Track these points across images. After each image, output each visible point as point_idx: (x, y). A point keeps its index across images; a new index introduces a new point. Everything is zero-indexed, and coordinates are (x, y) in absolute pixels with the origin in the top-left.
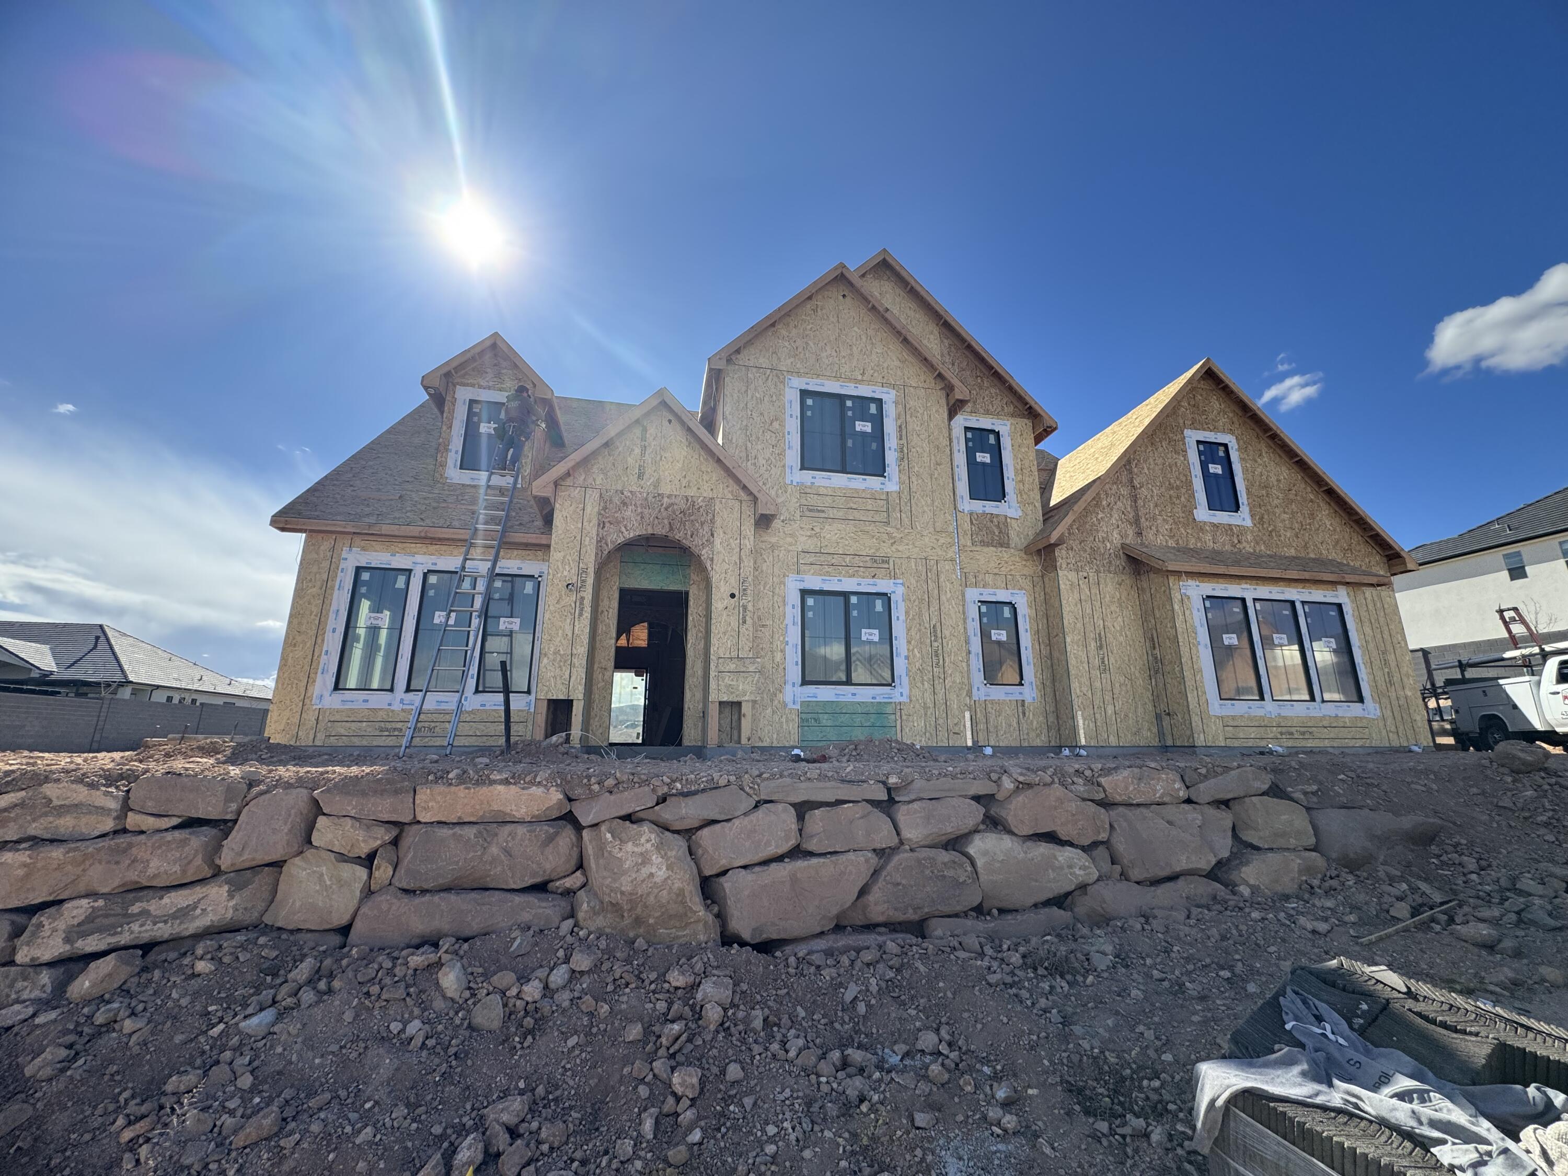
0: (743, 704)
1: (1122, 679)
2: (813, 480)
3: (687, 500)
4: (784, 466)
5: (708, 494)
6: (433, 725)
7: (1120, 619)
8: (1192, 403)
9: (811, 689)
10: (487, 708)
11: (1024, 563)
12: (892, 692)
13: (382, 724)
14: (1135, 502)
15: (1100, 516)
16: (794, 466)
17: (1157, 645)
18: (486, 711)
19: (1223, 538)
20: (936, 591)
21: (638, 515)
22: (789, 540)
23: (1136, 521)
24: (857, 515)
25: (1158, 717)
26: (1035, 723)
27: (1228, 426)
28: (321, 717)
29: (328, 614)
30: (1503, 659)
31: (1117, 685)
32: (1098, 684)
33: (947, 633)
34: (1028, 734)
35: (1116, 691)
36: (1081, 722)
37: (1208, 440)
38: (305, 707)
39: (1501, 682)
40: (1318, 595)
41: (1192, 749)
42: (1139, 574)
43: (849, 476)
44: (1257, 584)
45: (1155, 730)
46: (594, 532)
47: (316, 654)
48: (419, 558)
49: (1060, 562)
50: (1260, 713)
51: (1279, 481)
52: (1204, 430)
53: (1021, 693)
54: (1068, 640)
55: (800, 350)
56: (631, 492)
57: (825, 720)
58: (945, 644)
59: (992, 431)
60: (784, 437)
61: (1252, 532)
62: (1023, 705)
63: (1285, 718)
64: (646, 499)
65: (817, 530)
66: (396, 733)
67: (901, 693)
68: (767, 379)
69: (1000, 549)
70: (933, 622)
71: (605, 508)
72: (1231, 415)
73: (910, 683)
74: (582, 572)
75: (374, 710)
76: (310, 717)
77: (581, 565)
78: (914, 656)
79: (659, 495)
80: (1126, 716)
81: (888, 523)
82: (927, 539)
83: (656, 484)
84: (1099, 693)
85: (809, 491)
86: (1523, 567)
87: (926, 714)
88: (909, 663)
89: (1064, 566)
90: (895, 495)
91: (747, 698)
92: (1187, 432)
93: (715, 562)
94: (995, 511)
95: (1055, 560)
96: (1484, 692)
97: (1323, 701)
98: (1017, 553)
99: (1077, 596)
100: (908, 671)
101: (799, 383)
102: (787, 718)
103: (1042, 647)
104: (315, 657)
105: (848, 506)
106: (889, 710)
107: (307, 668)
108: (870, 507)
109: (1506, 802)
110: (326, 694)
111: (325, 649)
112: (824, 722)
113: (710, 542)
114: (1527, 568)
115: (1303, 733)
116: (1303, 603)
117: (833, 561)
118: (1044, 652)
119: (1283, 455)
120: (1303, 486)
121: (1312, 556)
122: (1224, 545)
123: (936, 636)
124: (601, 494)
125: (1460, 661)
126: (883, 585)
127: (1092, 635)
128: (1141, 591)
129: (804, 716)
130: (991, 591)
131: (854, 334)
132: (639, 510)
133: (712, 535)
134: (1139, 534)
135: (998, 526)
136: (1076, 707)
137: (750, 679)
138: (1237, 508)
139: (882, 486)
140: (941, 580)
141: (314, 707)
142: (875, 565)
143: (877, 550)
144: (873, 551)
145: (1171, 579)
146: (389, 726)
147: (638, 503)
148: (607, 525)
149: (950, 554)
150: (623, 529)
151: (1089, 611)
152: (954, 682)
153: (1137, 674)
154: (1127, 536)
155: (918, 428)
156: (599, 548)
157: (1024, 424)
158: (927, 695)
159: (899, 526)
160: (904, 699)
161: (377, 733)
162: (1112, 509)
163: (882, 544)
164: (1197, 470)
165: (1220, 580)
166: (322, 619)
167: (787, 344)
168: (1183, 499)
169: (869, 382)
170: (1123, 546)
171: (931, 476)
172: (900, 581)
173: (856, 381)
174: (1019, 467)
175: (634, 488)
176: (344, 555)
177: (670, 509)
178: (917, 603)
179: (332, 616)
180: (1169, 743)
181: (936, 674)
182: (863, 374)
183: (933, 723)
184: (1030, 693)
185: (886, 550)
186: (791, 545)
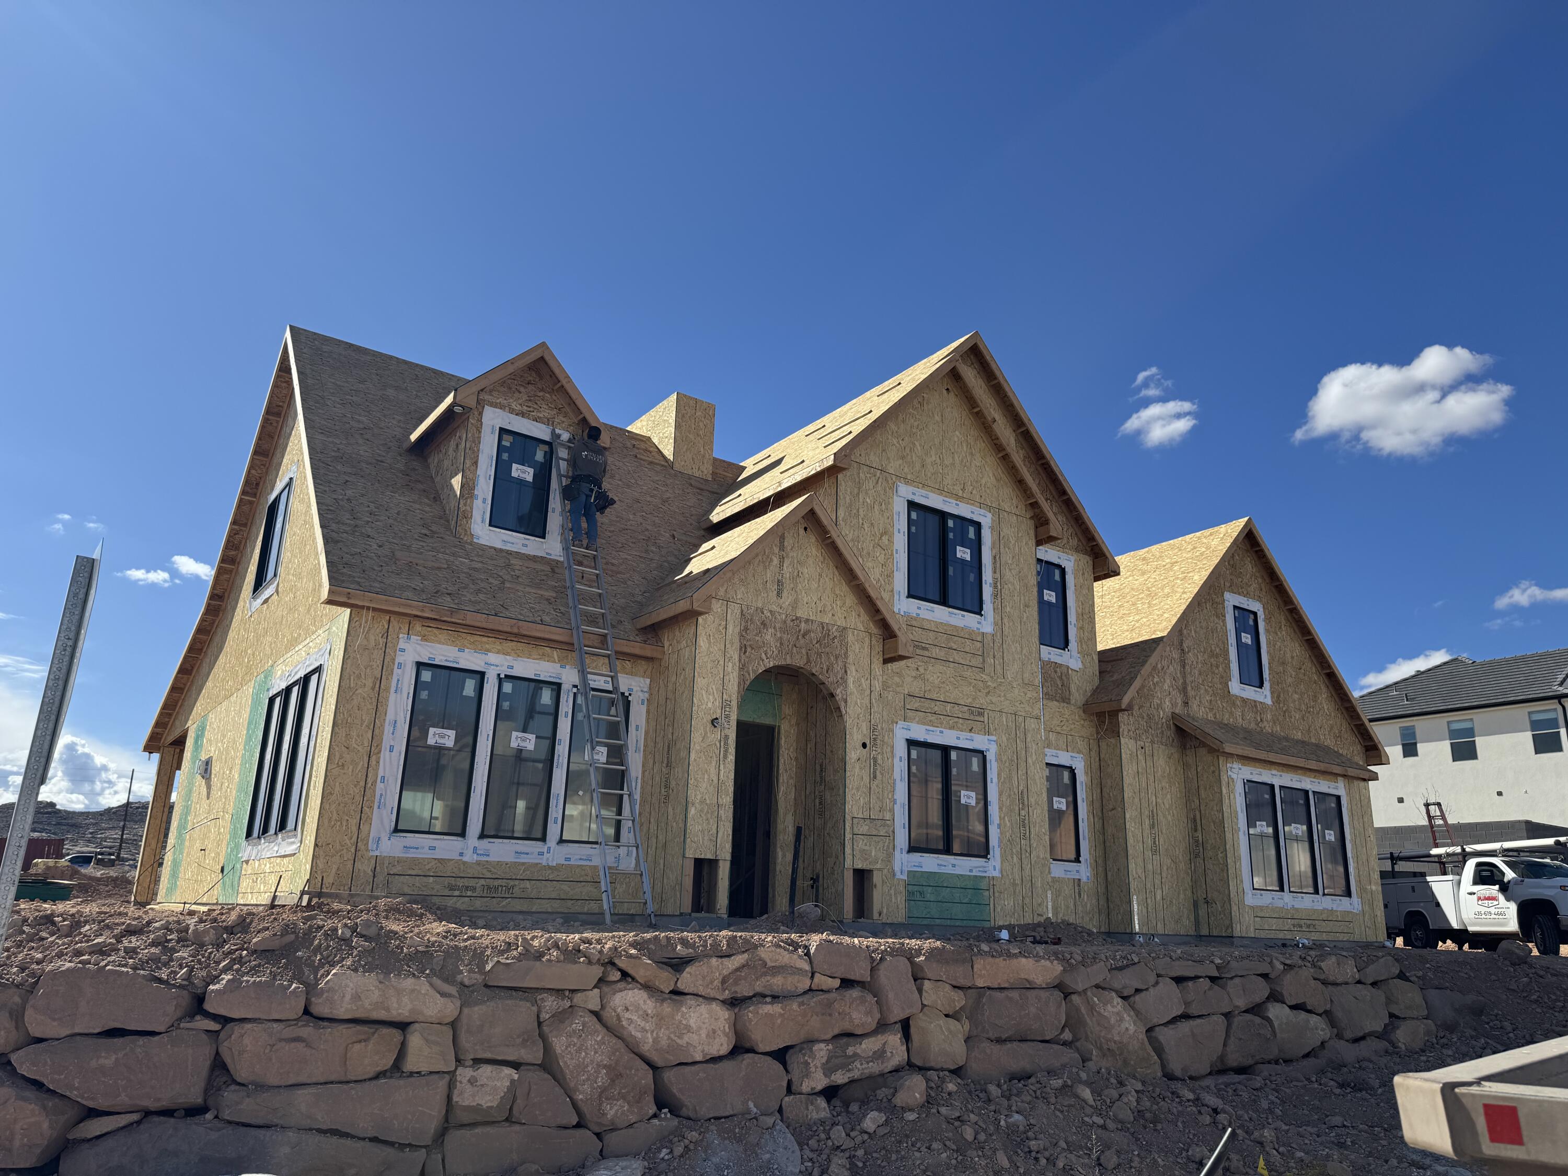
0: (875, 873)
1: (1169, 861)
2: (919, 611)
3: (823, 628)
4: (892, 591)
5: (841, 622)
6: (512, 883)
7: (1169, 796)
8: (1231, 562)
9: (916, 857)
10: (572, 863)
11: (1082, 722)
12: (986, 864)
13: (452, 881)
14: (1184, 667)
15: (1155, 680)
16: (902, 591)
17: (1199, 828)
18: (571, 866)
19: (1250, 716)
20: (1024, 752)
21: (777, 641)
22: (897, 679)
23: (1184, 690)
24: (957, 657)
25: (1196, 904)
26: (1089, 905)
27: (1257, 593)
28: (378, 868)
29: (382, 725)
30: (1430, 856)
31: (1165, 868)
32: (1150, 867)
33: (1032, 800)
34: (1083, 918)
35: (1164, 875)
36: (1136, 906)
37: (1242, 606)
38: (359, 854)
39: (1429, 879)
40: (1324, 786)
41: (1229, 939)
42: (1185, 748)
43: (951, 610)
44: (1283, 771)
45: (1192, 919)
46: (736, 657)
47: (370, 781)
48: (493, 658)
49: (1123, 728)
50: (1280, 904)
51: (1292, 657)
52: (1239, 594)
53: (1078, 871)
54: (1127, 816)
55: (908, 450)
56: (771, 611)
57: (929, 894)
58: (1031, 814)
59: (1058, 566)
60: (892, 555)
61: (1271, 710)
62: (1079, 885)
63: (1297, 910)
64: (785, 622)
65: (921, 670)
66: (469, 893)
67: (993, 867)
68: (877, 483)
69: (1062, 704)
70: (1021, 788)
71: (746, 629)
72: (1260, 580)
73: (1002, 856)
74: (725, 705)
75: (441, 861)
76: (365, 868)
77: (725, 696)
78: (1005, 826)
79: (797, 618)
80: (1171, 902)
81: (983, 669)
82: (1016, 691)
83: (795, 605)
84: (1151, 876)
85: (914, 623)
86: (1415, 744)
87: (1015, 892)
88: (1001, 833)
89: (1126, 733)
90: (990, 638)
91: (878, 866)
92: (1227, 595)
93: (849, 704)
94: (1059, 660)
95: (1118, 725)
96: (1413, 888)
97: (1324, 894)
98: (1076, 711)
99: (1135, 768)
100: (1000, 841)
101: (906, 492)
102: (895, 890)
103: (1096, 819)
104: (369, 785)
105: (949, 645)
106: (983, 885)
107: (358, 798)
108: (967, 649)
109: (1514, 986)
110: (384, 838)
111: (381, 774)
112: (929, 897)
113: (844, 680)
114: (1418, 745)
115: (1309, 926)
116: (1314, 792)
117: (936, 708)
118: (1097, 826)
119: (1297, 631)
120: (1310, 665)
121: (1313, 740)
122: (1250, 723)
123: (1023, 803)
124: (742, 611)
125: (1391, 854)
126: (978, 742)
127: (1147, 812)
128: (1186, 766)
129: (910, 888)
130: (1054, 752)
131: (956, 439)
132: (779, 635)
133: (846, 672)
134: (1186, 703)
135: (1061, 678)
136: (1132, 890)
137: (881, 844)
138: (1261, 686)
139: (979, 626)
140: (1028, 740)
141: (371, 854)
142: (972, 717)
143: (974, 699)
144: (970, 700)
145: (1221, 759)
146: (460, 883)
147: (778, 626)
148: (749, 649)
149: (1036, 712)
150: (763, 656)
151: (1144, 785)
152: (1038, 857)
153: (1181, 857)
154: (1176, 704)
155: (1010, 562)
156: (742, 678)
157: (1086, 561)
158: (1015, 870)
159: (992, 674)
160: (996, 874)
161: (447, 892)
162: (1165, 673)
163: (979, 694)
164: (1232, 640)
165: (1257, 764)
166: (377, 731)
167: (895, 441)
168: (1221, 669)
169: (969, 501)
170: (1174, 716)
171: (1021, 618)
172: (994, 738)
173: (958, 498)
174: (1080, 611)
175: (774, 608)
176: (402, 645)
177: (807, 638)
178: (1007, 764)
179: (388, 729)
180: (1205, 932)
181: (1023, 847)
182: (963, 490)
183: (1020, 902)
184: (1084, 871)
185: (982, 701)
186: (898, 685)
